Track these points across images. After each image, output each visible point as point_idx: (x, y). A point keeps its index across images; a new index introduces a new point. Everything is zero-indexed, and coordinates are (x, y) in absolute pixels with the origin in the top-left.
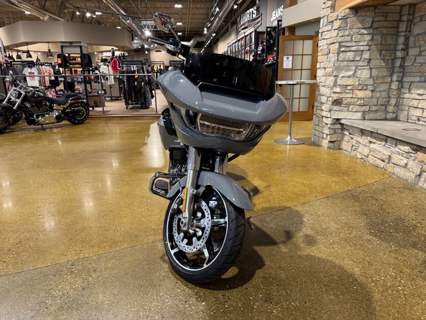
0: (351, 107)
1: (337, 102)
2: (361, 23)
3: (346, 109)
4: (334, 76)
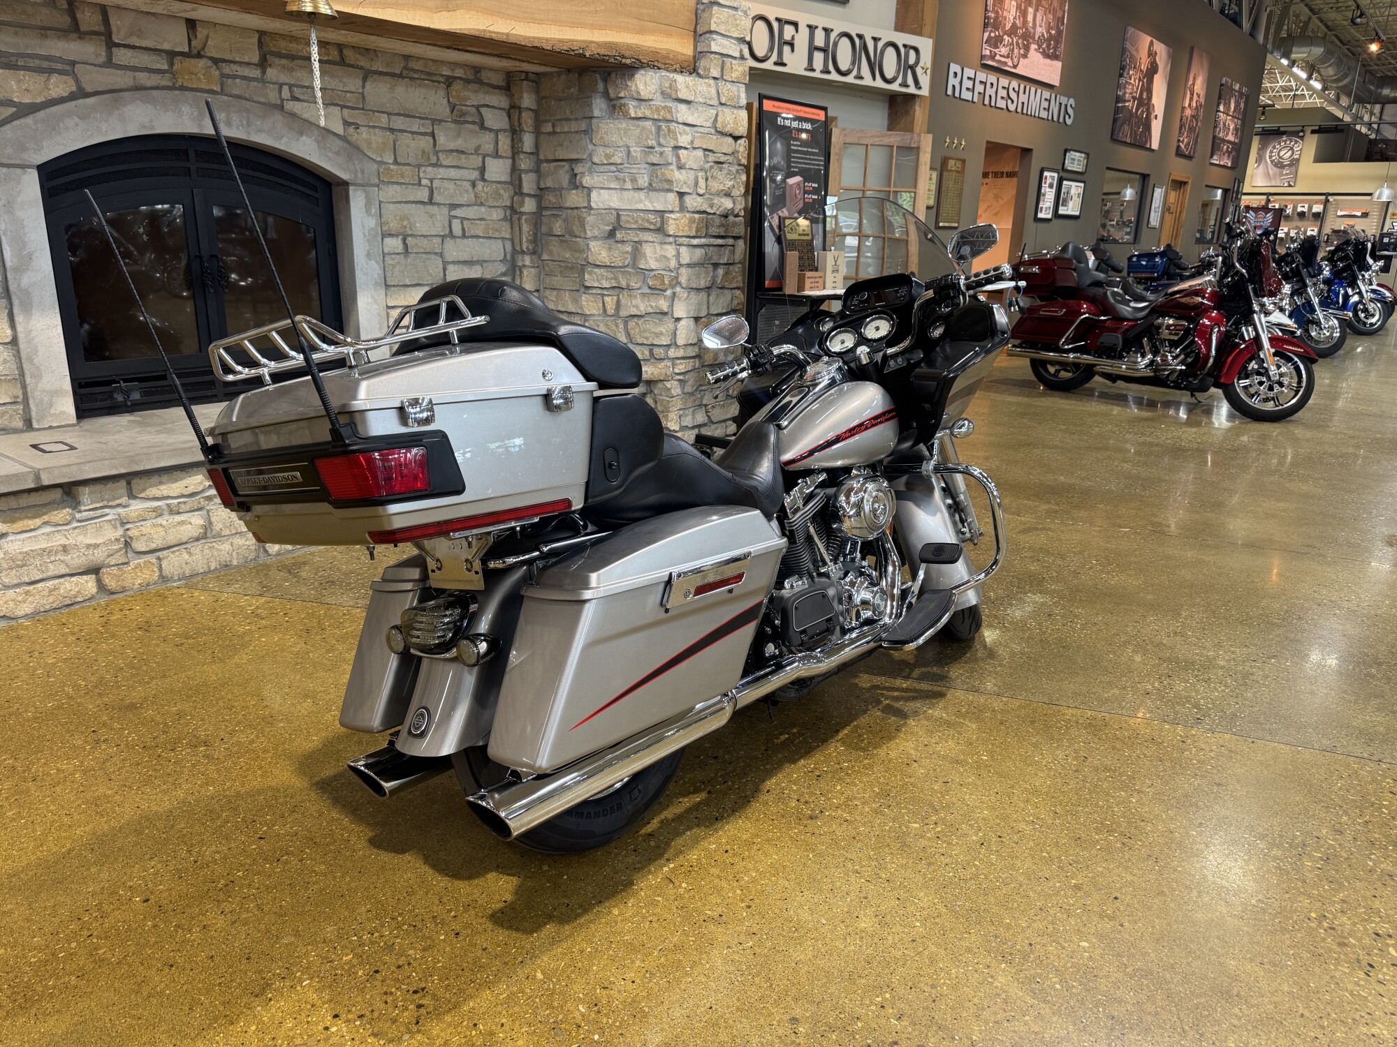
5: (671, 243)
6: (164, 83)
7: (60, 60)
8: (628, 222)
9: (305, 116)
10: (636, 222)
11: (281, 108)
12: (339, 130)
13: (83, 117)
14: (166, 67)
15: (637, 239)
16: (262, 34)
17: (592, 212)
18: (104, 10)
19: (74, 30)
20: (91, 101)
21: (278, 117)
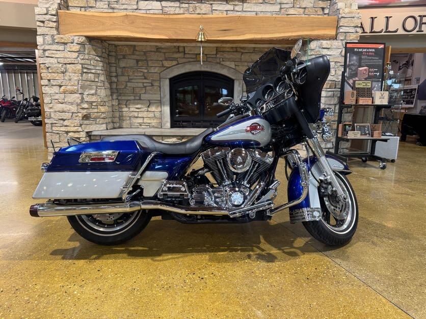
0: (98, 120)
1: (86, 117)
2: (95, 51)
3: (94, 122)
4: (80, 94)
6: (195, 60)
7: (175, 58)
9: (226, 64)
11: (220, 63)
12: (234, 67)
13: (178, 68)
14: (195, 57)
16: (217, 47)
18: (184, 47)
19: (179, 52)
20: (179, 65)
21: (218, 65)
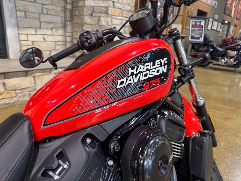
5: (109, 17)
8: (96, 10)
10: (99, 10)
15: (99, 16)
17: (86, 7)
